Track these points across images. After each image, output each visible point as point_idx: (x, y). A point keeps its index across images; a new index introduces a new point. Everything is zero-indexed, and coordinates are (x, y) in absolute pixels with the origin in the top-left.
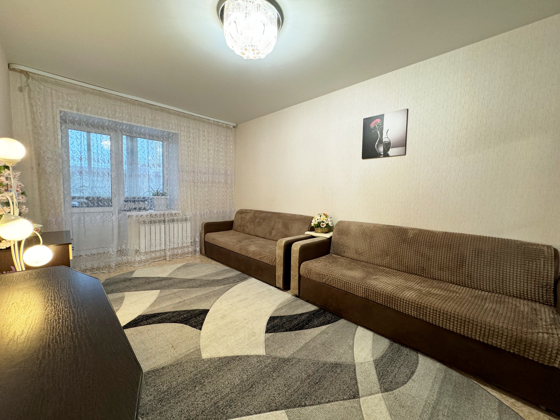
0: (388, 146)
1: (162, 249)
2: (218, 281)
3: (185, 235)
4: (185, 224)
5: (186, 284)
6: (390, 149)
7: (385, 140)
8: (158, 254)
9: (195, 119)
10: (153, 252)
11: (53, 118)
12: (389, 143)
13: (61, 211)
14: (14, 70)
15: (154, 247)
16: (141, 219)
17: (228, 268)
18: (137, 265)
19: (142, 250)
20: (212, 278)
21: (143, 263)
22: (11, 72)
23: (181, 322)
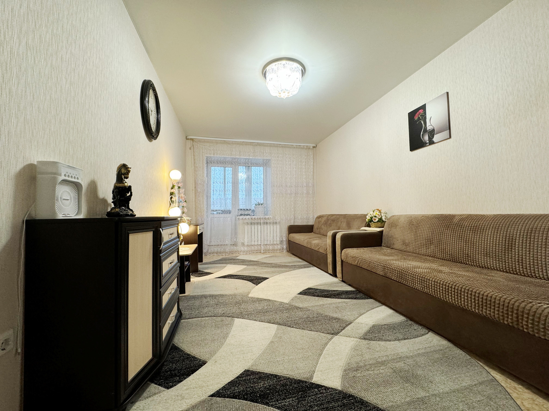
0: (432, 133)
1: (258, 244)
2: (287, 266)
3: (275, 235)
4: (275, 226)
5: (265, 265)
6: (435, 136)
7: (429, 128)
8: (256, 248)
9: (282, 147)
10: (253, 246)
11: (203, 161)
12: (433, 130)
13: (204, 214)
14: (188, 139)
15: (253, 242)
16: (246, 221)
17: (301, 260)
18: (242, 253)
19: (246, 244)
20: (284, 264)
21: (246, 253)
22: (187, 140)
23: (248, 280)
